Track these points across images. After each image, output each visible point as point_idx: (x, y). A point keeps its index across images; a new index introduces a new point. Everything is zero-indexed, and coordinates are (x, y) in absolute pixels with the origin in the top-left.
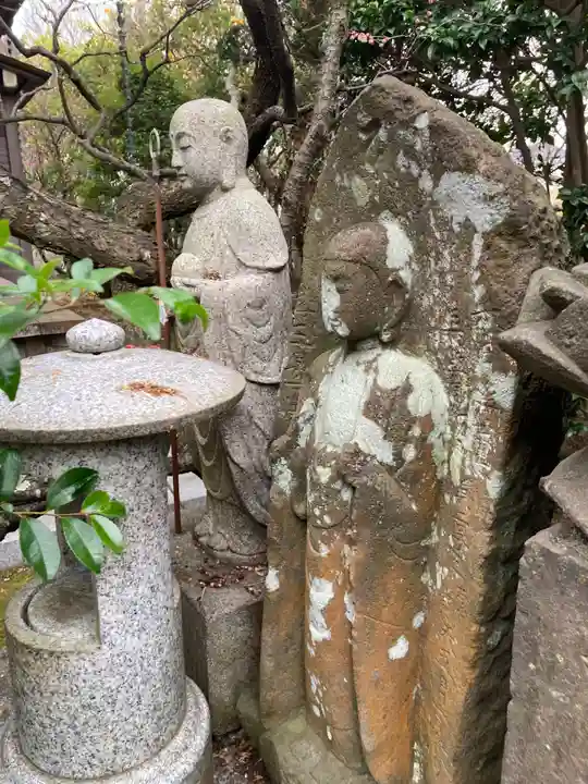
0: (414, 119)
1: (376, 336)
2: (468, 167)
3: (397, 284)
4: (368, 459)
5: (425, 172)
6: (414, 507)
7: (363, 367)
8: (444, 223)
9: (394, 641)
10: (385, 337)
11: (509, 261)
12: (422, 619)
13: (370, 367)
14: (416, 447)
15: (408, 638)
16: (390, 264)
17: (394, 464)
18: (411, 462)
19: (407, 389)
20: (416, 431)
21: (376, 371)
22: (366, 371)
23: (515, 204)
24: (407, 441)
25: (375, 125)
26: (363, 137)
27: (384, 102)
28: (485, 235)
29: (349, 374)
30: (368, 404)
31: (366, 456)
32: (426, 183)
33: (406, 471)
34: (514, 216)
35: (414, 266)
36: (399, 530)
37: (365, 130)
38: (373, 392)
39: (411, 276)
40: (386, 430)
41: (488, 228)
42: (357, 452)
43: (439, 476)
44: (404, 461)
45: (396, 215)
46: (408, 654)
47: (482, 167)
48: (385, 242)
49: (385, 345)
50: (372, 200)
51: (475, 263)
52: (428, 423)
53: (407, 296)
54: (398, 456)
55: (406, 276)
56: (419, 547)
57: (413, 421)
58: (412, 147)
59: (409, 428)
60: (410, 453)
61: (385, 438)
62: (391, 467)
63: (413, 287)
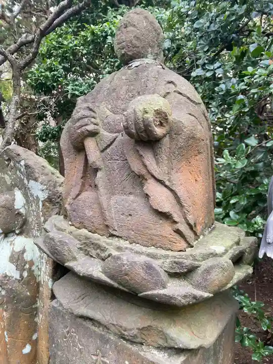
0: (20, 161)
1: (14, 232)
2: (36, 180)
3: (19, 214)
4: (11, 278)
5: (25, 178)
6: (28, 294)
7: (9, 243)
8: (32, 195)
9: (25, 346)
10: (17, 232)
11: (50, 210)
12: (37, 336)
13: (12, 243)
14: (27, 272)
15: (30, 344)
16: (16, 207)
17: (20, 279)
18: (26, 278)
19: (24, 251)
20: (27, 266)
21: (14, 244)
22: (11, 245)
23: (50, 192)
24: (24, 270)
25: (9, 160)
26: (7, 163)
27: (11, 154)
28: (42, 201)
29: (5, 245)
30: (10, 257)
31: (9, 277)
32: (26, 181)
33: (25, 281)
34: (49, 196)
35: (26, 207)
36: (23, 303)
37: (7, 160)
38: (12, 253)
39: (24, 211)
40: (17, 267)
41: (43, 199)
42: (6, 276)
43: (37, 281)
44: (23, 277)
45: (19, 189)
46: (31, 351)
47: (40, 180)
48: (14, 200)
49: (17, 235)
50: (11, 183)
51: (41, 210)
52: (32, 263)
53: (24, 218)
54: (21, 276)
55: (22, 211)
56: (32, 308)
57: (26, 263)
58: (21, 170)
59: (25, 265)
60: (25, 274)
61: (16, 269)
62: (19, 280)
63: (26, 214)
